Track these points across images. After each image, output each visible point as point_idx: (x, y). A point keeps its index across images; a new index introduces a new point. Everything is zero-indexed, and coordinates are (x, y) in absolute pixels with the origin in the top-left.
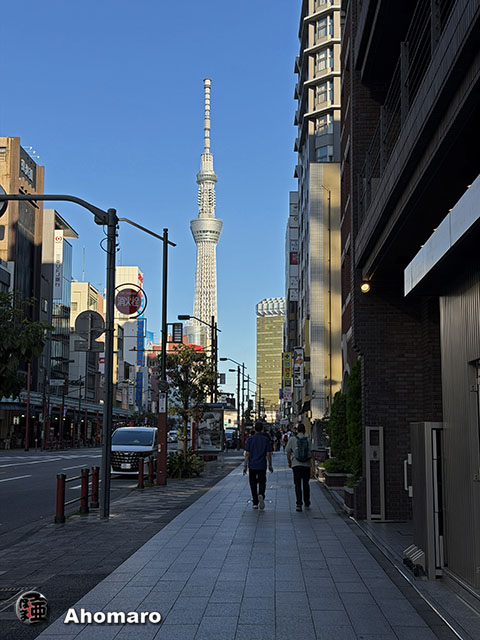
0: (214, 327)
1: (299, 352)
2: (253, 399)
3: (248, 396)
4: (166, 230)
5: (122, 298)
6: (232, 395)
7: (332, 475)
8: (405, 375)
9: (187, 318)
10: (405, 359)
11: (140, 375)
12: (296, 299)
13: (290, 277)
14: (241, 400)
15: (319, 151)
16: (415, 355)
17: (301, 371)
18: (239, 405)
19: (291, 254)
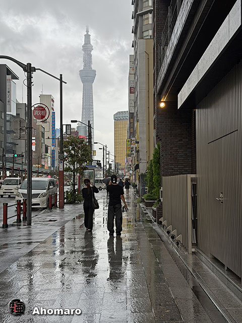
0: (90, 126)
1: (133, 139)
2: (112, 163)
3: (108, 162)
4: (61, 75)
5: (36, 111)
6: (100, 161)
7: (147, 201)
8: (183, 150)
9: (76, 121)
10: (183, 142)
11: (53, 151)
12: (133, 112)
13: (130, 100)
14: (105, 164)
15: (144, 33)
16: (187, 140)
17: (134, 149)
18: (104, 166)
19: (130, 88)
